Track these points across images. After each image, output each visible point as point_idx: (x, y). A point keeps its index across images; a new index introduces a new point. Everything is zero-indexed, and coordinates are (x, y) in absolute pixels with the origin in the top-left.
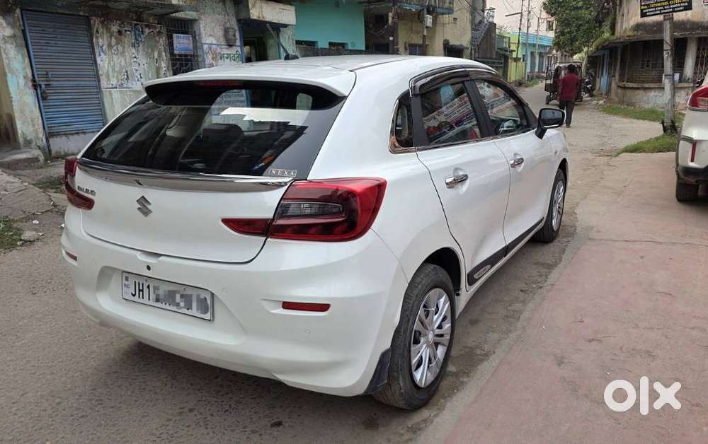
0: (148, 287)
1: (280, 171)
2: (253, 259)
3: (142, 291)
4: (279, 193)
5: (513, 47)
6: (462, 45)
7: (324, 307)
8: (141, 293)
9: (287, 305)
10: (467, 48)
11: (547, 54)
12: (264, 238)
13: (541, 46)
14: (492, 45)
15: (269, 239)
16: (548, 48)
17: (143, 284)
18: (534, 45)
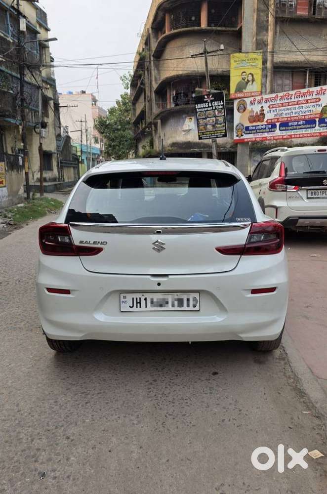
0: (145, 299)
1: (242, 219)
2: (234, 268)
3: (140, 303)
4: (248, 230)
5: (79, 154)
6: (51, 151)
7: (272, 290)
8: (139, 304)
9: (254, 291)
10: (54, 153)
11: (97, 159)
12: (240, 256)
13: (94, 154)
14: (70, 152)
15: (242, 256)
16: (97, 155)
17: (140, 298)
18: (90, 153)
